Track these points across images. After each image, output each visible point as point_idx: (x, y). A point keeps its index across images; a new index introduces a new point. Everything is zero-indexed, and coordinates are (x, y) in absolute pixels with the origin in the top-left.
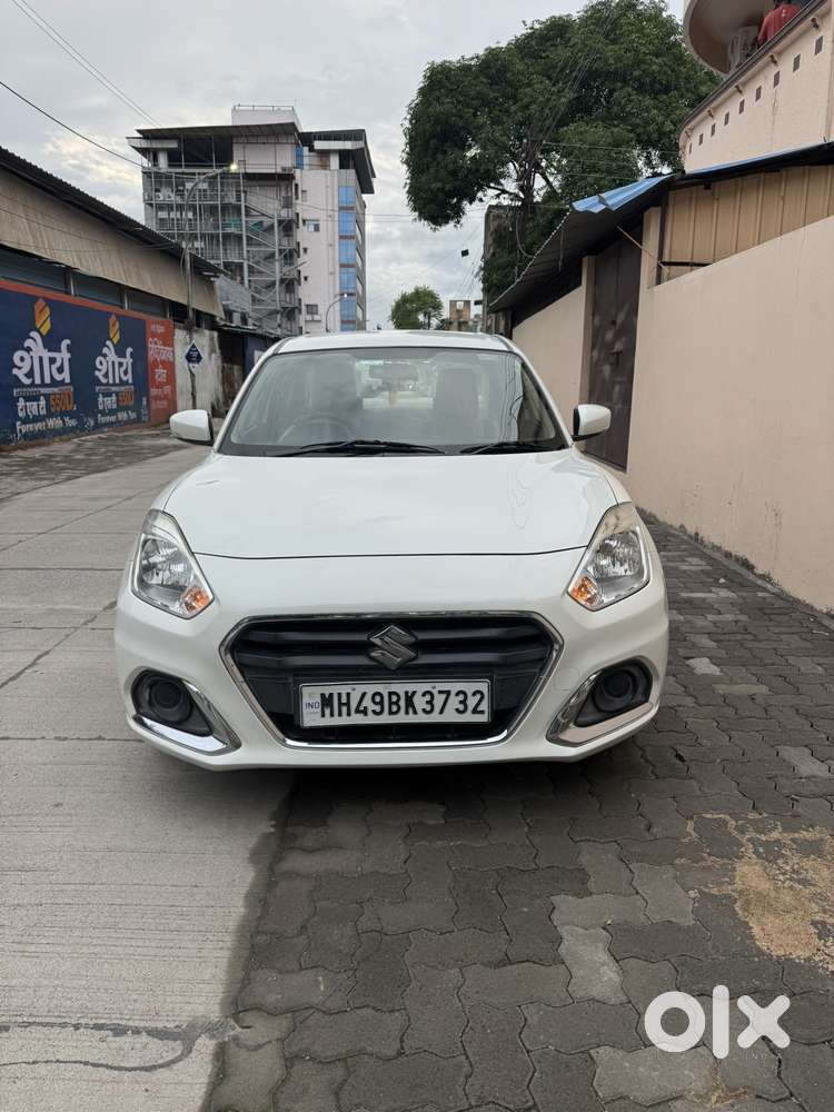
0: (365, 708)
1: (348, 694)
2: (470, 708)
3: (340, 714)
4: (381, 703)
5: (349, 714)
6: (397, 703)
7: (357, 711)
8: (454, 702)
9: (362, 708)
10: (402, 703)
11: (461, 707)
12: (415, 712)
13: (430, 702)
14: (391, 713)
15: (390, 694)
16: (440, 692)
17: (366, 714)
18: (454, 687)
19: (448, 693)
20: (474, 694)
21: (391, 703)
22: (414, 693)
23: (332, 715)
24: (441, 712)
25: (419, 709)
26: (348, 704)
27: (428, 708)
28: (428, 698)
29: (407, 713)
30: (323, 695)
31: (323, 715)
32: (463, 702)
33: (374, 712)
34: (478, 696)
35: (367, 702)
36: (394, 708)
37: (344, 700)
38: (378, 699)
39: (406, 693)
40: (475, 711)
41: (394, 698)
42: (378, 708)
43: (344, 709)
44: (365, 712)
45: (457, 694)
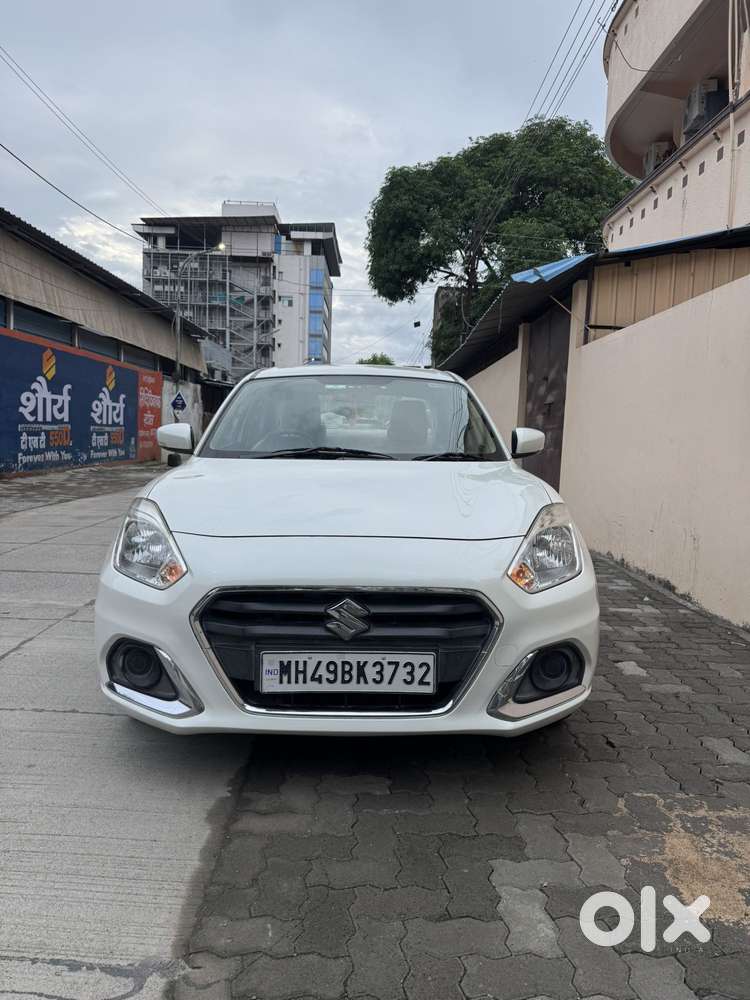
0: (320, 676)
1: (305, 663)
2: (417, 679)
3: (297, 682)
4: (335, 672)
5: (305, 682)
6: (349, 672)
7: (313, 679)
8: (402, 673)
9: (317, 676)
10: (354, 673)
11: (409, 679)
12: (366, 682)
13: (380, 673)
14: (344, 682)
15: (344, 663)
16: (390, 663)
17: (320, 682)
18: (402, 658)
19: (397, 664)
20: (421, 666)
21: (344, 672)
22: (366, 663)
23: (289, 682)
24: (390, 683)
25: (370, 680)
26: (304, 672)
27: (378, 678)
28: (378, 668)
29: (358, 682)
30: (281, 663)
31: (281, 682)
32: (411, 673)
33: (328, 680)
34: (424, 668)
35: (322, 671)
36: (347, 677)
37: (301, 668)
38: (332, 668)
39: (359, 663)
40: (421, 682)
41: (347, 668)
42: (332, 677)
43: (301, 677)
44: (319, 680)
45: (405, 666)
